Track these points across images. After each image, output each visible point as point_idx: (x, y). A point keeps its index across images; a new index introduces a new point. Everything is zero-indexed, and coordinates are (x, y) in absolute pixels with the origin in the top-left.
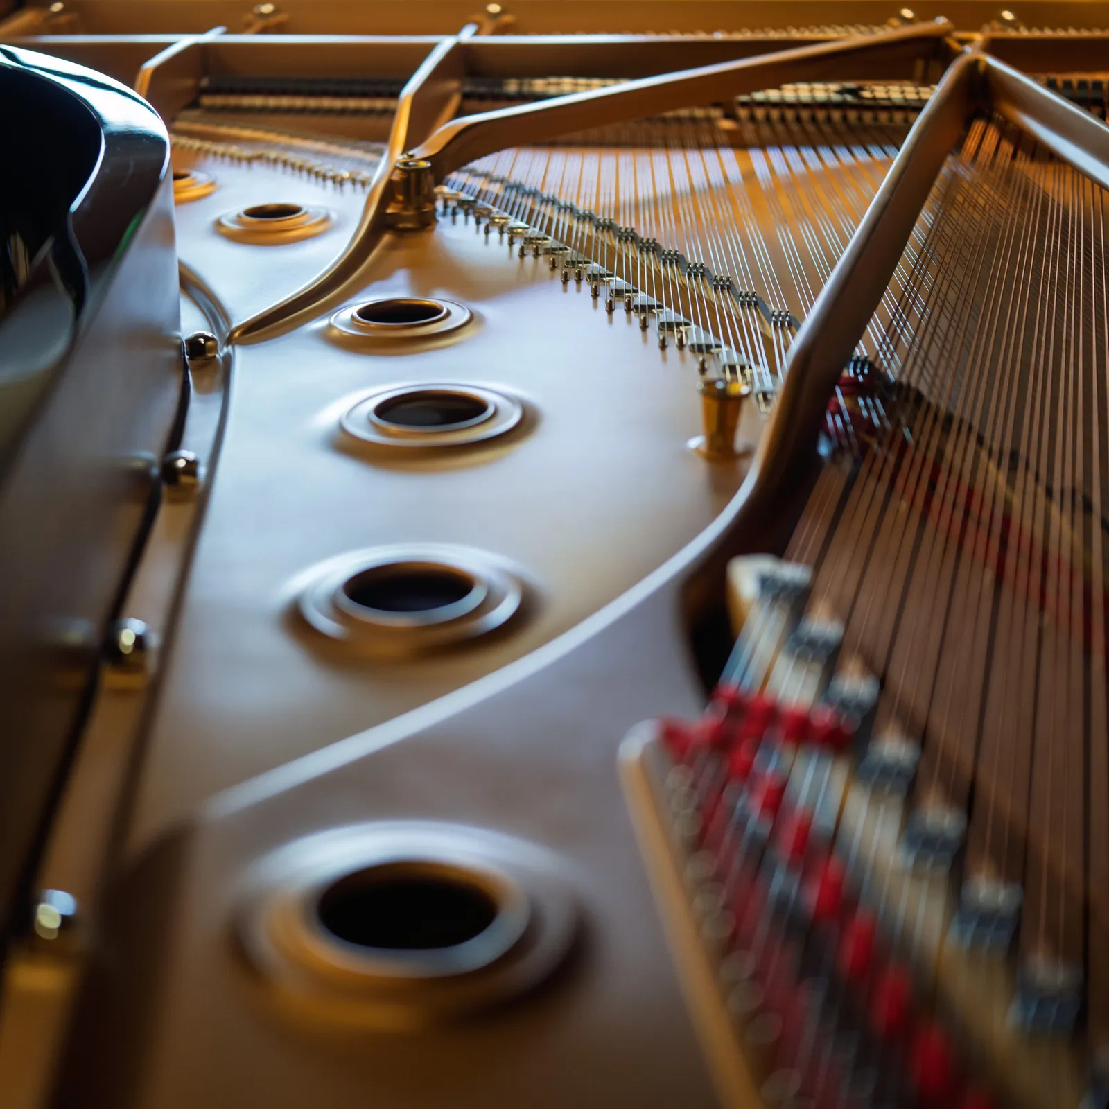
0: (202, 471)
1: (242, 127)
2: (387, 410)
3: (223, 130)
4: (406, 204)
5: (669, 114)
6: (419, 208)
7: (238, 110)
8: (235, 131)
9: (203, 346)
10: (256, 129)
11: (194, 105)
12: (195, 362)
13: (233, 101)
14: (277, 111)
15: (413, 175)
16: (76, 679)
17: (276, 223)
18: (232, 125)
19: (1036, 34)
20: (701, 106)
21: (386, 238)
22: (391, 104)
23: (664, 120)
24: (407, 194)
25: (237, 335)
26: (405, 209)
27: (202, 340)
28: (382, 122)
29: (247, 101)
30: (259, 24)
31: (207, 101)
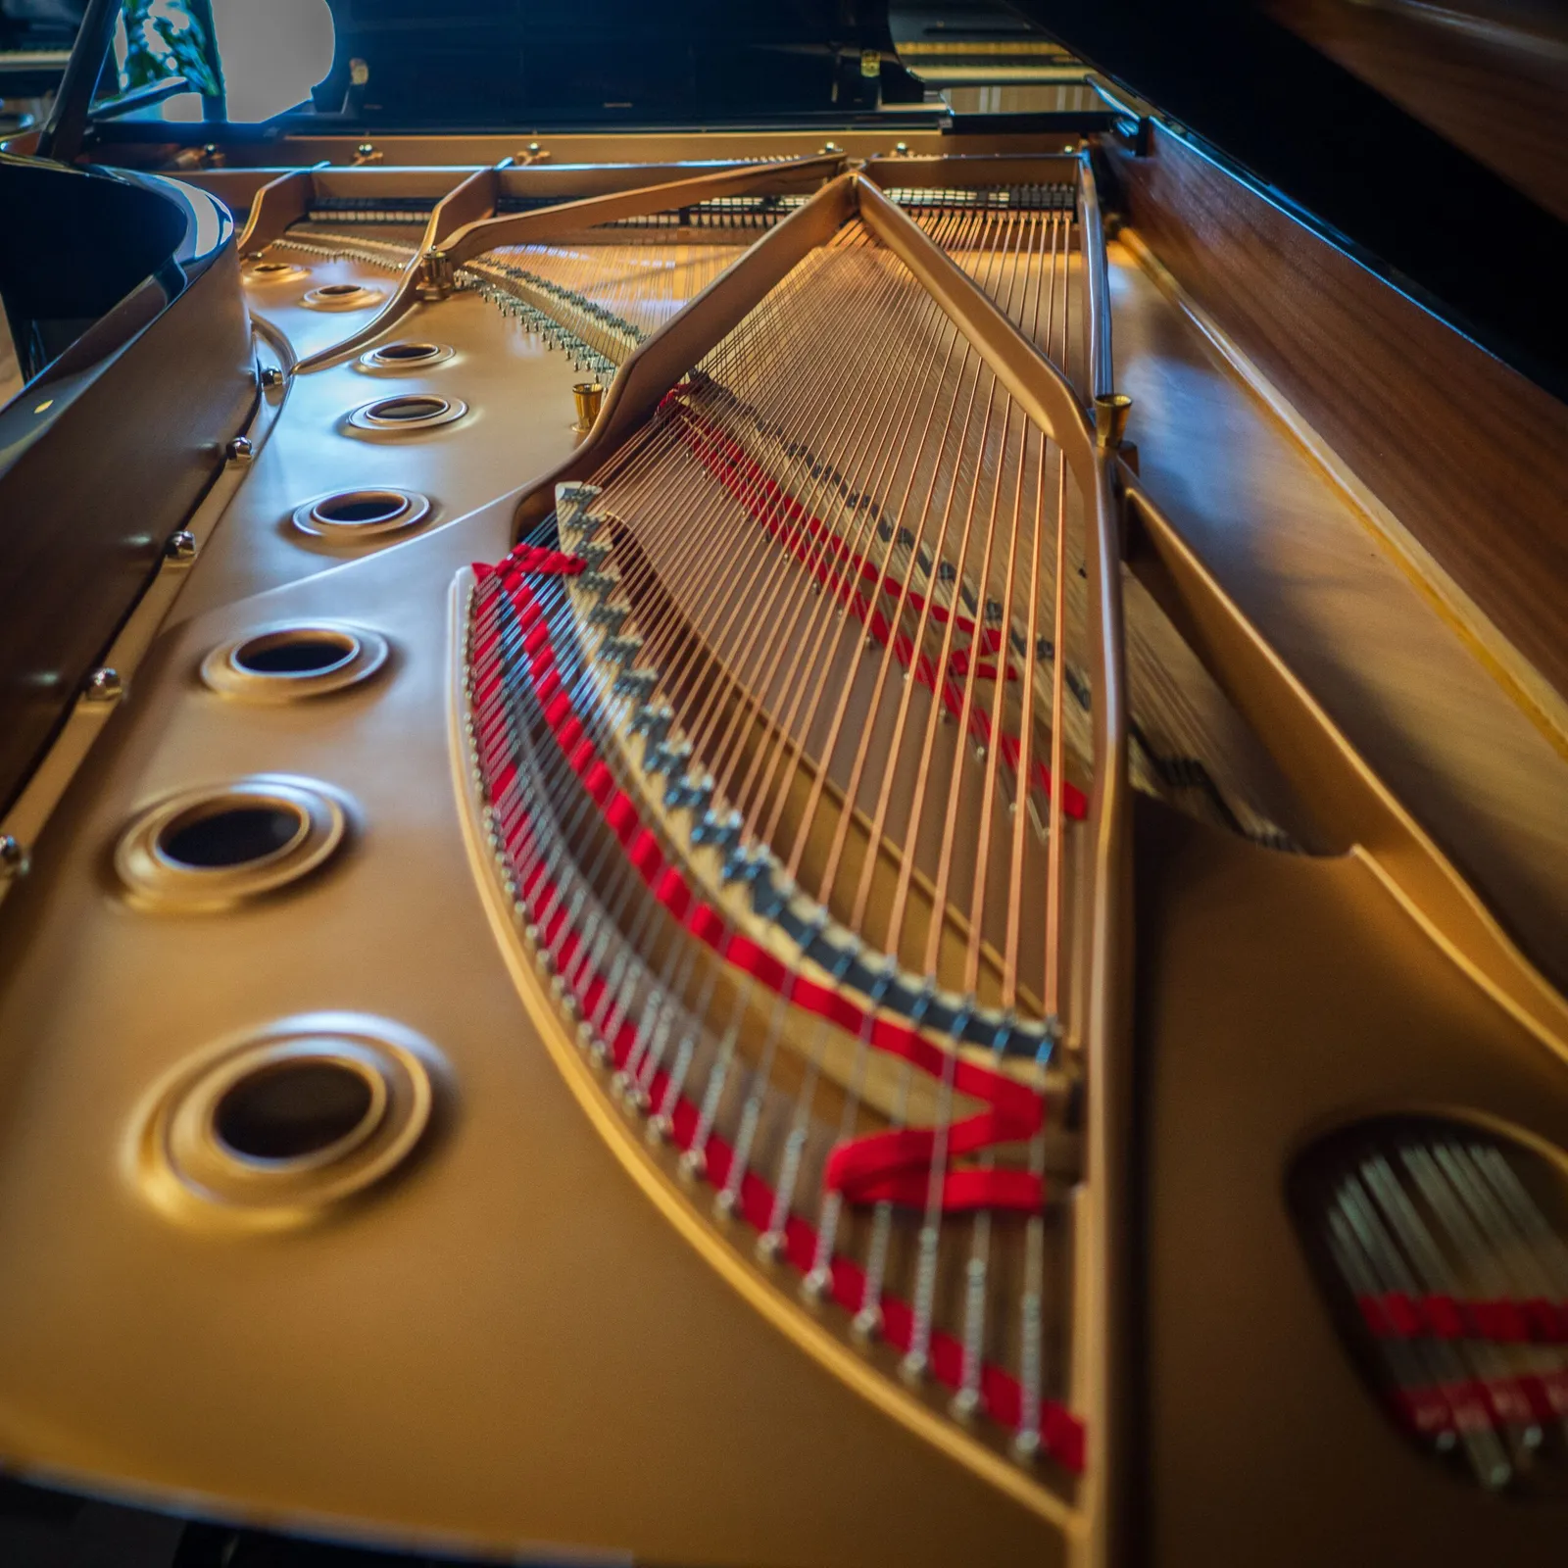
0: (253, 451)
1: (335, 235)
2: (377, 411)
3: (322, 237)
4: (432, 282)
5: (622, 221)
6: (440, 286)
7: (337, 222)
8: (330, 237)
9: (272, 377)
10: (345, 235)
11: (305, 219)
12: (268, 387)
13: (333, 216)
14: (365, 222)
15: (433, 262)
16: (149, 564)
17: (341, 298)
18: (328, 233)
19: (920, 158)
20: (643, 214)
21: (415, 306)
22: (426, 216)
23: (616, 225)
24: (430, 274)
25: (296, 369)
26: (431, 286)
27: (271, 373)
28: (422, 228)
29: (342, 216)
30: (362, 160)
31: (313, 216)
